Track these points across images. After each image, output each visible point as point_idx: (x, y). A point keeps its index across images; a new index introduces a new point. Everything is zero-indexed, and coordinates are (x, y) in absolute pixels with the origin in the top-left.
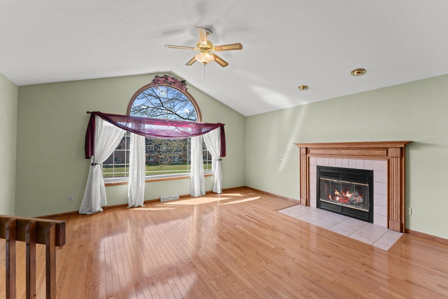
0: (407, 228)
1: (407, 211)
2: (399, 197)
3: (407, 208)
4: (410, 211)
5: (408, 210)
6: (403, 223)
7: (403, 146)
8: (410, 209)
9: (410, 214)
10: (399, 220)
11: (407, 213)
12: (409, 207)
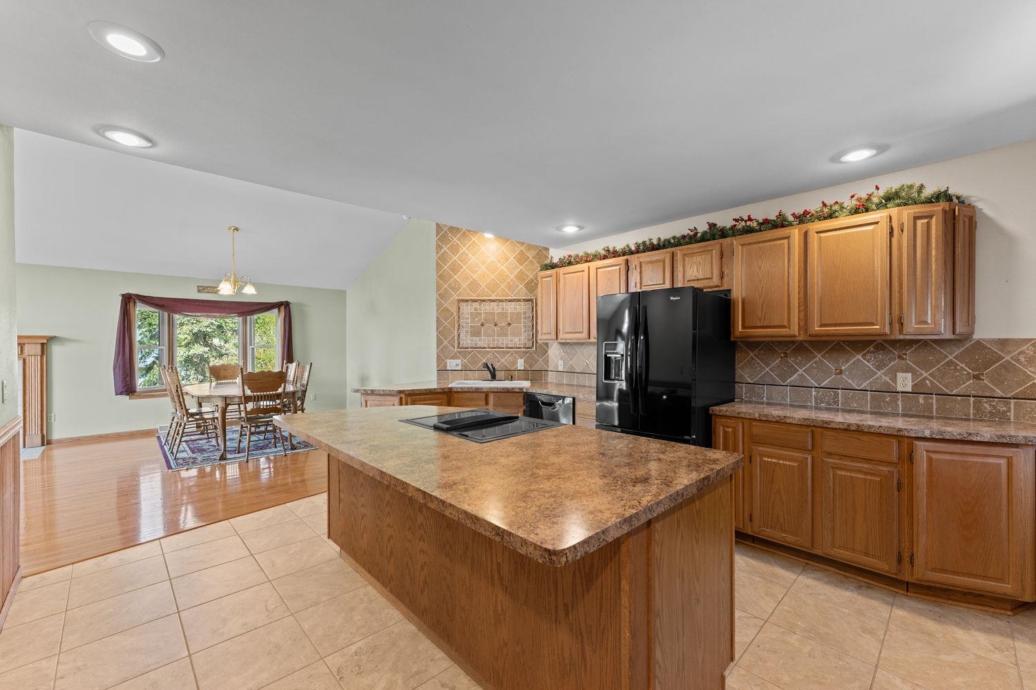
0: (49, 438)
1: (49, 418)
2: (39, 404)
3: (49, 415)
4: (53, 418)
5: (51, 417)
6: (45, 433)
7: (45, 341)
8: (53, 415)
9: (53, 421)
10: (39, 432)
11: (49, 421)
12: (51, 413)
